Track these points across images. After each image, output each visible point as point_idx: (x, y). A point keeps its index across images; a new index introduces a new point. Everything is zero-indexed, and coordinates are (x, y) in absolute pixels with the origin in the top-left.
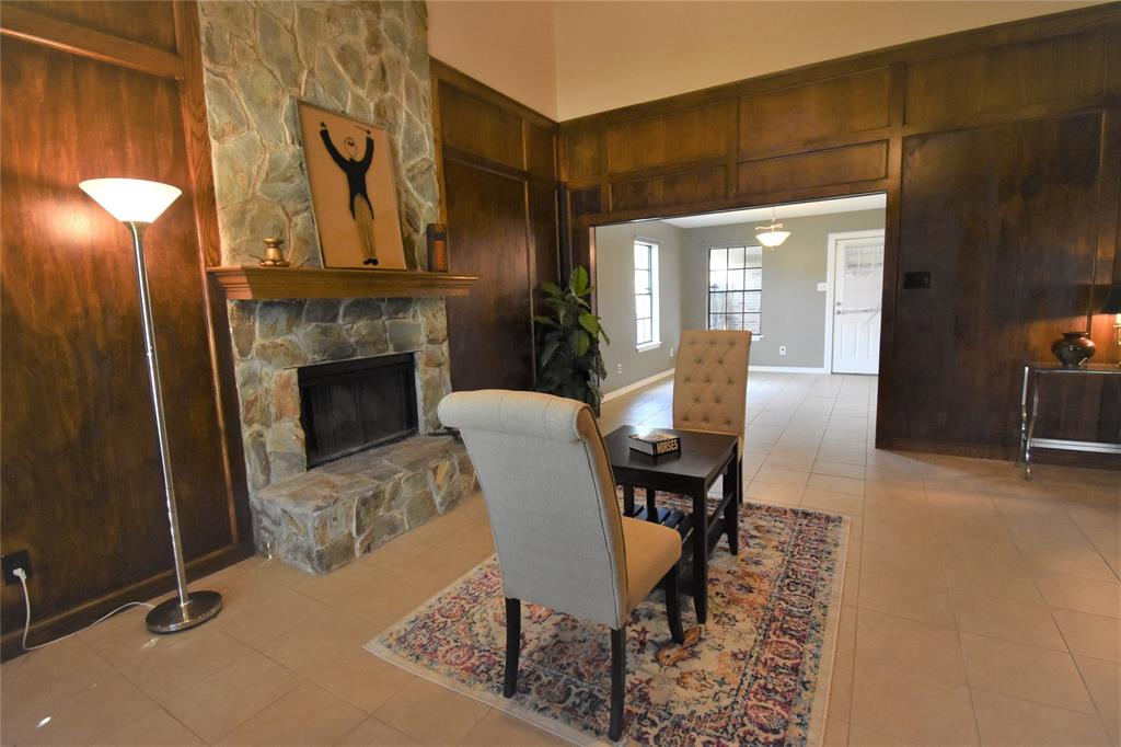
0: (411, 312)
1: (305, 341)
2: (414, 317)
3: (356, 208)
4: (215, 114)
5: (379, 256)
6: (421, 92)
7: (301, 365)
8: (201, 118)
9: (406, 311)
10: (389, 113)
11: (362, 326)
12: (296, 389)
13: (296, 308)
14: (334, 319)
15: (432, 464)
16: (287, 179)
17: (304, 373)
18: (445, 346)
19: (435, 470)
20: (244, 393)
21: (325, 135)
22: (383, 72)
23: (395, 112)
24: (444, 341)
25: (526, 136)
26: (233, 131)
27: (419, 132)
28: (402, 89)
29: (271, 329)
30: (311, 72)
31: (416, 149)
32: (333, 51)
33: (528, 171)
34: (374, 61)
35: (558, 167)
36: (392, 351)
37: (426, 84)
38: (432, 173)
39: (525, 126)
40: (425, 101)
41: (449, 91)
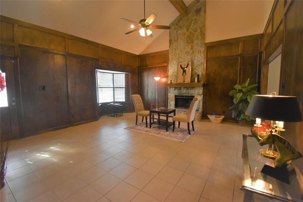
0: (194, 89)
1: (176, 92)
2: (194, 90)
3: (184, 74)
4: (169, 68)
5: (185, 81)
6: (202, 51)
9: (193, 89)
10: (194, 58)
11: (185, 91)
12: (174, 98)
13: (176, 88)
14: (181, 89)
15: (181, 112)
16: (176, 72)
17: (175, 96)
18: (202, 96)
19: (181, 113)
20: (169, 97)
21: (181, 66)
22: (193, 52)
23: (195, 57)
24: (201, 95)
25: (241, 45)
26: (171, 69)
27: (200, 58)
28: (197, 52)
29: (172, 90)
30: (181, 58)
31: (199, 62)
32: (184, 53)
33: (241, 54)
34: (192, 51)
35: (260, 48)
36: (190, 95)
37: (203, 49)
38: (202, 64)
39: (241, 42)
40: (202, 52)
41: (210, 47)
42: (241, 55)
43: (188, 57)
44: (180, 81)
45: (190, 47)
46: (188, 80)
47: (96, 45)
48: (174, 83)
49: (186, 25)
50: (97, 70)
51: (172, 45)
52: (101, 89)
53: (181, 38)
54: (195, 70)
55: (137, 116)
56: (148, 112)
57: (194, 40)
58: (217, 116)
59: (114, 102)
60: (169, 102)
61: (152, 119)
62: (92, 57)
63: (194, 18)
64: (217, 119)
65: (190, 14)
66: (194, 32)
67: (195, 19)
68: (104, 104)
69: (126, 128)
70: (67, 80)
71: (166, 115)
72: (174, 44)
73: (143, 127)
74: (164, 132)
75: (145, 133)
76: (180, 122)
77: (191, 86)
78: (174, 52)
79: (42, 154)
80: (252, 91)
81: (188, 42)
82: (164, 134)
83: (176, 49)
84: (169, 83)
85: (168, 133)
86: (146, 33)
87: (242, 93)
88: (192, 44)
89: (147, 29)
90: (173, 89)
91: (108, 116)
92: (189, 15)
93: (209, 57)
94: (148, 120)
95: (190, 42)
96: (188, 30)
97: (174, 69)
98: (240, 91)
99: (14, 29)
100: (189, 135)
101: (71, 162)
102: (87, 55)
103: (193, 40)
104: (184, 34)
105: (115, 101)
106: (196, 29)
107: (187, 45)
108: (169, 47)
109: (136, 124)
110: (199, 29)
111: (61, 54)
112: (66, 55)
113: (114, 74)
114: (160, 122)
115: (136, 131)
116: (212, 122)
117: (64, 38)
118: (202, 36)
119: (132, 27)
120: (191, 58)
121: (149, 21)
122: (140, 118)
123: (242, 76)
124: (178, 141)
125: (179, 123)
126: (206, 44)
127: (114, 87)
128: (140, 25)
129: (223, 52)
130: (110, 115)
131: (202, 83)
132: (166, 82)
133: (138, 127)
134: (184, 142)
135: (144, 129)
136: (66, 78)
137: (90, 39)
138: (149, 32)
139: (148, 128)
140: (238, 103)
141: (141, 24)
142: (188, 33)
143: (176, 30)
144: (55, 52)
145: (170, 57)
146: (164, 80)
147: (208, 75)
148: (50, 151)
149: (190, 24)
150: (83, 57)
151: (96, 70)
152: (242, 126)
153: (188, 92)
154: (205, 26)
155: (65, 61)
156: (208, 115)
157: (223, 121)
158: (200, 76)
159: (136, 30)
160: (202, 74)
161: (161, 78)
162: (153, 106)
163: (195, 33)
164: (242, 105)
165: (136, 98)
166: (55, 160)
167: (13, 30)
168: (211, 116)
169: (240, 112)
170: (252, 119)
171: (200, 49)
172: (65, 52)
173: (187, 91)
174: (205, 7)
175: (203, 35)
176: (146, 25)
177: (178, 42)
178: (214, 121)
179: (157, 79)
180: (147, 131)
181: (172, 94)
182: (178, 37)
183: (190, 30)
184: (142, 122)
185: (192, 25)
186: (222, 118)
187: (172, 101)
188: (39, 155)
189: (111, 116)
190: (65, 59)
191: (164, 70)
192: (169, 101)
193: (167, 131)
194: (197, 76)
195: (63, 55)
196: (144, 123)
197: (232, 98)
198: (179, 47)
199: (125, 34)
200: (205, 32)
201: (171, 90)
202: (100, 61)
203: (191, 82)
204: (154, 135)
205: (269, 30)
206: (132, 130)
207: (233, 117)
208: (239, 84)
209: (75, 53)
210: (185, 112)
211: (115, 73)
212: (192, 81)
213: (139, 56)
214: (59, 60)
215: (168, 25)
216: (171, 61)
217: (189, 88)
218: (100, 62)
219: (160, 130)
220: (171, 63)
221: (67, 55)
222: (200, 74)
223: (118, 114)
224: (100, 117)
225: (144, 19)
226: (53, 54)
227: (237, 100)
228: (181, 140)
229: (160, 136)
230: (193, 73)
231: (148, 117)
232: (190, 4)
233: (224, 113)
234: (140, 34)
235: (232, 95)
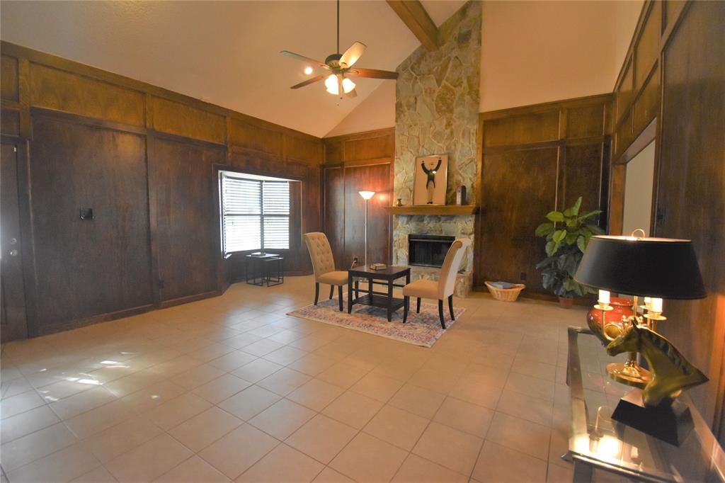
0: (454, 220)
1: (412, 228)
2: (455, 223)
3: (429, 185)
4: (396, 169)
5: (433, 201)
6: (472, 131)
7: (409, 233)
8: (393, 171)
9: (451, 220)
10: (453, 147)
11: (432, 225)
12: (407, 241)
13: (411, 217)
14: (423, 221)
15: (422, 274)
16: (411, 181)
17: (410, 236)
18: (472, 236)
19: (422, 276)
21: (423, 165)
22: (452, 133)
23: (455, 145)
24: (471, 234)
25: (562, 119)
26: (399, 172)
27: (468, 148)
28: (461, 135)
29: (403, 223)
30: (423, 146)
31: (465, 156)
32: (431, 136)
33: (561, 140)
34: (448, 131)
35: (607, 126)
36: (443, 235)
37: (476, 127)
38: (473, 163)
39: (562, 113)
40: (473, 134)
41: (492, 123)
42: (561, 142)
43: (440, 144)
44: (422, 200)
45: (445, 122)
46: (439, 199)
47: (221, 113)
48: (408, 206)
49: (434, 70)
50: (221, 174)
51: (402, 115)
52: (230, 218)
53: (424, 101)
54: (455, 175)
55: (317, 285)
56: (344, 275)
57: (454, 104)
58: (509, 285)
59: (263, 251)
60: (396, 250)
61: (354, 292)
62: (210, 141)
63: (455, 53)
64: (508, 292)
65: (445, 45)
66: (455, 86)
67: (456, 57)
68: (237, 256)
69: (292, 313)
70: (148, 195)
71: (387, 282)
72: (406, 113)
73: (333, 312)
74: (384, 323)
75: (337, 325)
76: (422, 300)
77: (447, 212)
78: (406, 134)
79: (83, 377)
80: (588, 226)
81: (439, 110)
82: (382, 328)
83: (411, 126)
84: (394, 205)
85: (391, 325)
86: (341, 88)
87: (565, 231)
88: (448, 115)
89: (344, 77)
90: (405, 219)
91: (248, 283)
92: (443, 48)
93: (488, 145)
94: (343, 294)
95: (444, 110)
96: (439, 82)
97: (406, 173)
98: (561, 226)
99: (20, 71)
100: (442, 329)
101: (155, 397)
102: (198, 138)
103: (451, 104)
104: (431, 91)
105: (265, 247)
106: (457, 81)
107: (437, 116)
108: (396, 121)
109: (316, 304)
110: (465, 81)
111: (134, 134)
112: (145, 136)
113: (264, 183)
114: (372, 298)
115: (314, 319)
116: (496, 299)
117: (143, 93)
118: (472, 97)
119: (309, 71)
120: (447, 149)
121: (348, 59)
122: (325, 289)
123: (564, 191)
124: (416, 344)
125: (419, 300)
126: (481, 115)
127: (264, 213)
128: (327, 67)
129: (521, 136)
130: (252, 281)
131: (472, 205)
132: (388, 204)
133: (320, 311)
134: (430, 346)
135: (333, 315)
136: (145, 191)
137: (206, 98)
138: (349, 85)
139: (345, 312)
140: (557, 255)
141: (330, 66)
142: (440, 88)
143: (412, 81)
144: (121, 127)
145: (398, 145)
146: (383, 198)
147: (486, 189)
148: (103, 371)
149: (445, 68)
150: (188, 140)
151: (220, 172)
152: (567, 308)
153: (440, 226)
154: (478, 73)
155: (144, 151)
156: (486, 283)
157: (523, 296)
158: (468, 190)
159: (319, 79)
160: (472, 185)
161: (376, 193)
162: (356, 259)
163: (457, 89)
164: (567, 258)
165: (317, 240)
166: (115, 392)
167: (18, 73)
168: (495, 284)
169: (562, 276)
170: (588, 293)
171: (468, 126)
172: (145, 126)
173: (438, 225)
174: (481, 29)
175: (475, 94)
176: (342, 68)
177: (415, 110)
178: (500, 296)
179: (367, 195)
180: (342, 320)
181: (402, 231)
182: (416, 99)
183: (444, 82)
184: (331, 298)
185: (449, 70)
186: (521, 289)
187: (402, 247)
188: (76, 379)
189: (255, 284)
190: (144, 146)
191: (383, 173)
192: (394, 249)
193: (389, 321)
194: (460, 189)
195: (139, 136)
196: (335, 300)
197: (543, 241)
198: (418, 122)
199: (292, 88)
200: (479, 86)
201: (400, 222)
202: (230, 150)
203: (447, 203)
204: (359, 329)
205: (627, 86)
206: (307, 317)
207: (545, 286)
208: (557, 211)
209: (169, 131)
210: (433, 275)
211: (266, 181)
212: (449, 202)
213: (323, 140)
214: (128, 147)
215: (394, 70)
216: (399, 154)
217: (443, 218)
218: (229, 154)
219: (374, 318)
220: (399, 159)
221: (148, 136)
222: (468, 185)
223: (272, 279)
224: (228, 287)
225: (336, 53)
226: (115, 133)
227: (554, 246)
228: (423, 342)
229: (372, 332)
230: (450, 183)
231: (345, 288)
232: (446, 23)
233: (523, 278)
234: (327, 88)
235: (542, 235)
